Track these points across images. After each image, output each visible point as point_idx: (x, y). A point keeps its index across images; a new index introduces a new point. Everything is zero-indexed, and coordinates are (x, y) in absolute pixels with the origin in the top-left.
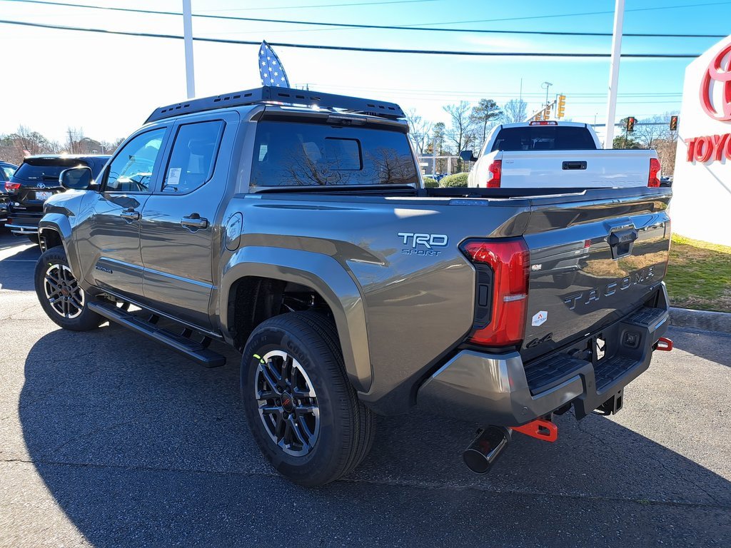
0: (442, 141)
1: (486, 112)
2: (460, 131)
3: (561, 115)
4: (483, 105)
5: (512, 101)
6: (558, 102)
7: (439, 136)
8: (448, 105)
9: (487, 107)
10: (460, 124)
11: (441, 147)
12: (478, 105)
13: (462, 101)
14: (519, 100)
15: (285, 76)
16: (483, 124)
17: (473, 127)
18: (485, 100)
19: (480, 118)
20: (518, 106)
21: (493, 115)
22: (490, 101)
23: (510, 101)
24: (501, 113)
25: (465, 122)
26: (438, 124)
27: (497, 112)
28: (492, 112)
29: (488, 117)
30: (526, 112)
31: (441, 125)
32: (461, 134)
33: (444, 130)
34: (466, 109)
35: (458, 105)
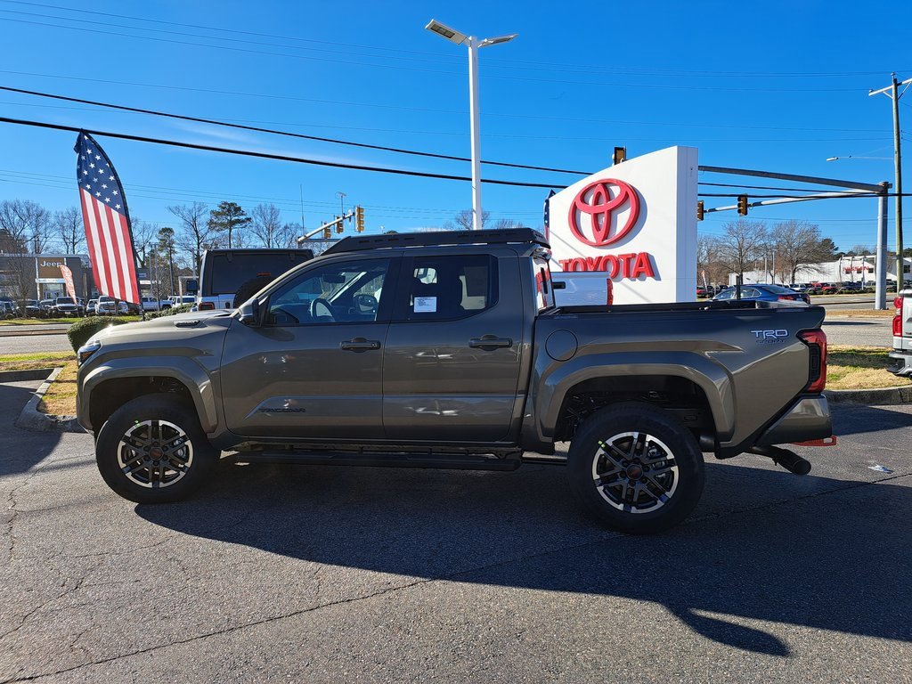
0: (172, 252)
1: (229, 218)
2: (196, 239)
3: (360, 229)
4: (224, 208)
5: (260, 206)
6: (357, 214)
7: (167, 244)
8: (175, 205)
9: (229, 210)
10: (196, 231)
11: (171, 259)
12: (218, 209)
13: (195, 203)
14: (269, 204)
15: (115, 175)
16: (227, 231)
17: (214, 234)
18: (226, 203)
19: (222, 224)
20: (269, 214)
21: (238, 221)
22: (232, 204)
23: (257, 206)
24: (249, 219)
25: (203, 229)
26: (165, 230)
27: (243, 218)
28: (236, 218)
29: (232, 223)
30: (278, 219)
31: (167, 231)
32: (199, 244)
33: (173, 237)
34: (201, 213)
35: (190, 206)
